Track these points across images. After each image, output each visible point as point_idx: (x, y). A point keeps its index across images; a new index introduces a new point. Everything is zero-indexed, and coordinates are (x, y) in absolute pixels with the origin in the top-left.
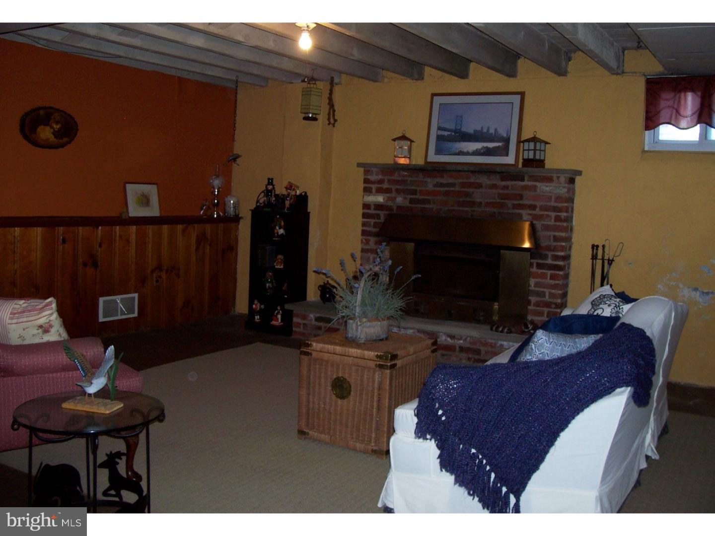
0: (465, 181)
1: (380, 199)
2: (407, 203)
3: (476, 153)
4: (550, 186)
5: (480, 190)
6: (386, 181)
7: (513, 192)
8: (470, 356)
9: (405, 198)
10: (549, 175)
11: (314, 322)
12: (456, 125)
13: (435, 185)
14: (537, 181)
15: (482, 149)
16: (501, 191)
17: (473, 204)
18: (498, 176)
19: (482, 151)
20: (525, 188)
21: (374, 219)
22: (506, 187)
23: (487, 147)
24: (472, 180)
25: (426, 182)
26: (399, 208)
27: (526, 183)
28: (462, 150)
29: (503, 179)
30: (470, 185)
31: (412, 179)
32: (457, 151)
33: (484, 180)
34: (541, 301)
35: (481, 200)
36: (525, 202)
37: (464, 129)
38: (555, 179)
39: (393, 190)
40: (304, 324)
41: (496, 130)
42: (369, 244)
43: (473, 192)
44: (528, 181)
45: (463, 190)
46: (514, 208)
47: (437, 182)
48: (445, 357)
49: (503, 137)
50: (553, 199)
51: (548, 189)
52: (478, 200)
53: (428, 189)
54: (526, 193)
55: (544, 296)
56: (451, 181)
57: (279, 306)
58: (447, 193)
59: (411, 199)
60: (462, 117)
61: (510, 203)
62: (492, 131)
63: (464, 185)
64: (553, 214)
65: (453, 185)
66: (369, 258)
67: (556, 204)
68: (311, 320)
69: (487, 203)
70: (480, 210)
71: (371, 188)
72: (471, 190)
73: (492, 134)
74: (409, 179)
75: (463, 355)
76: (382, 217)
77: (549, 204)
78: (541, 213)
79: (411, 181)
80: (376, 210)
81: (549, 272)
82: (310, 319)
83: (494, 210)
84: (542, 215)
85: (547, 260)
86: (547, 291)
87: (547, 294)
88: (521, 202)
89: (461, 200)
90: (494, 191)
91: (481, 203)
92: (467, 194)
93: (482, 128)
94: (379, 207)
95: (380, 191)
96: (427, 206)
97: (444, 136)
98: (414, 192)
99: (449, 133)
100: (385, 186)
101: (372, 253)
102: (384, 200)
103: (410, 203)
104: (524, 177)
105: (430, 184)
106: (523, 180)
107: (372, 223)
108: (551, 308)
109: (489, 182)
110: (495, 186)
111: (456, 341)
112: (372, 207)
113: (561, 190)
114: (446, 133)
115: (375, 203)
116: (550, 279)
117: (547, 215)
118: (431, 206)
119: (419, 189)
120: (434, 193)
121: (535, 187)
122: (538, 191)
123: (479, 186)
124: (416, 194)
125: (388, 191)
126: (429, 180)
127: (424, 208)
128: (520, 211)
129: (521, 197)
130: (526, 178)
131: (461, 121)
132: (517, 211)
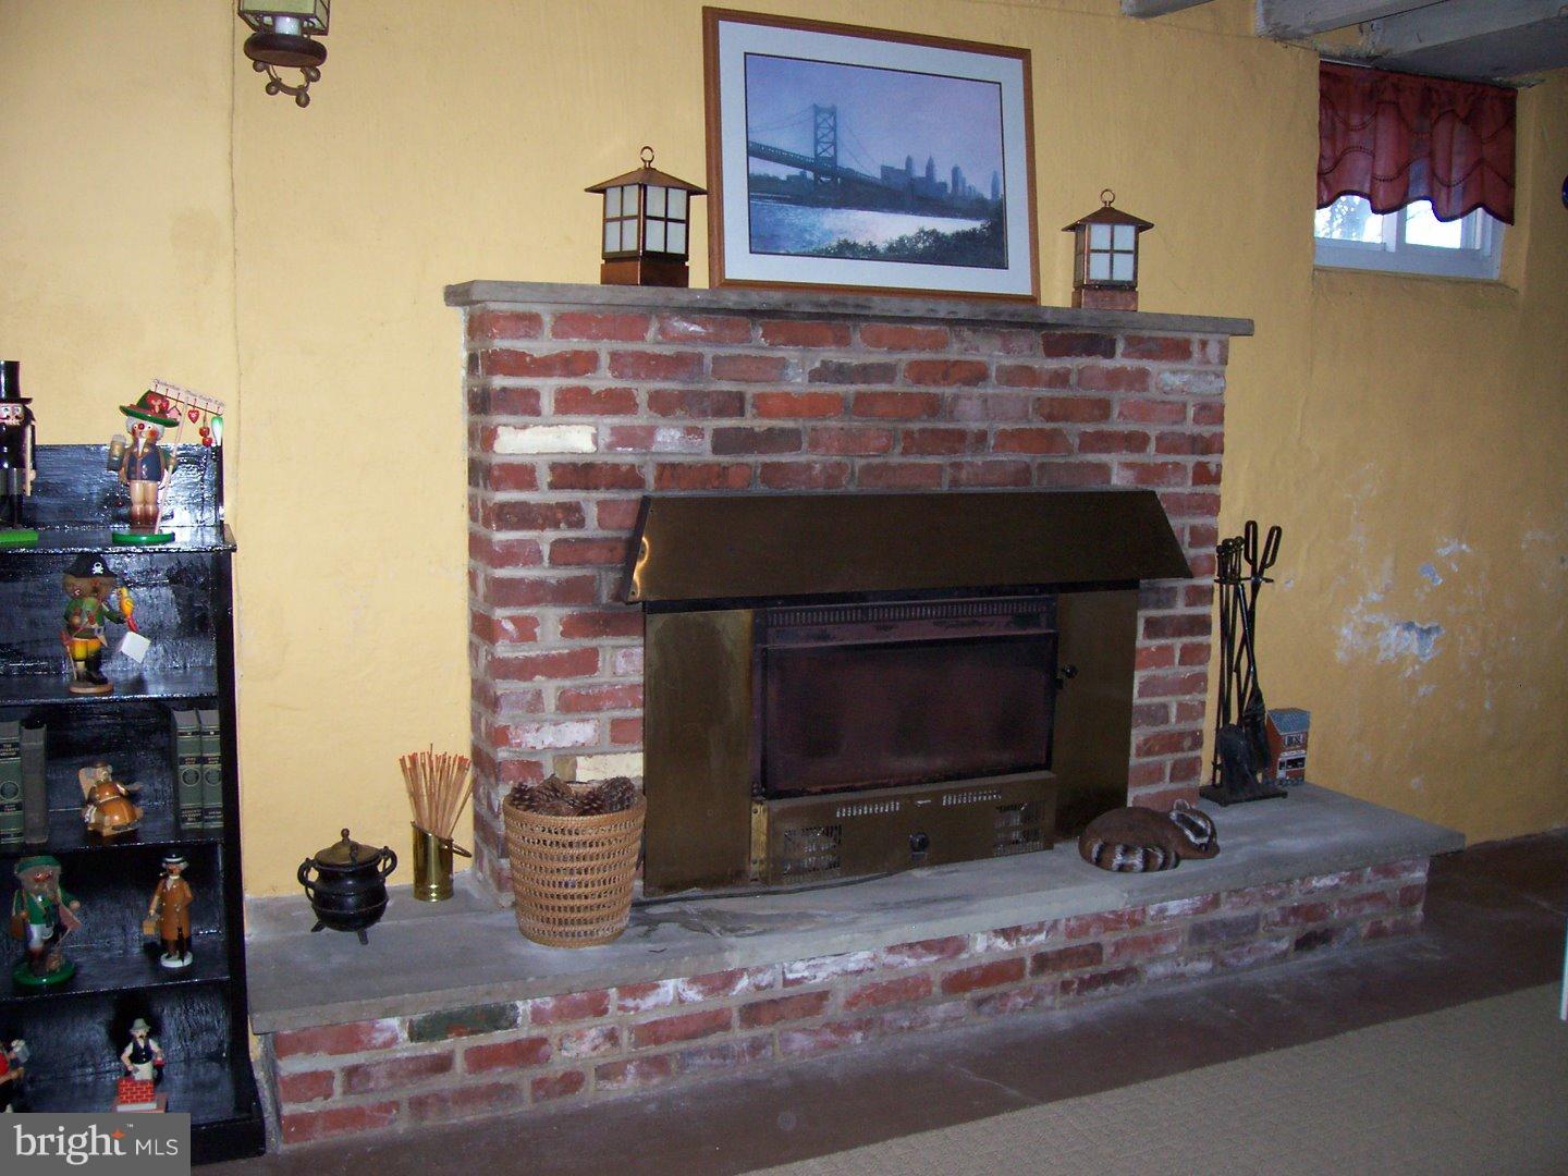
0: (926, 356)
1: (578, 438)
2: (702, 451)
3: (900, 253)
4: (1183, 372)
5: (976, 391)
6: (605, 360)
7: (1081, 393)
8: (1068, 975)
9: (690, 431)
10: (1179, 335)
11: (406, 1048)
12: (817, 142)
13: (821, 375)
14: (1149, 355)
15: (918, 238)
16: (1043, 392)
17: (955, 440)
18: (1037, 338)
19: (920, 245)
20: (1115, 378)
21: (556, 526)
22: (1060, 378)
23: (934, 233)
24: (953, 353)
25: (782, 364)
26: (669, 471)
27: (1120, 362)
28: (851, 241)
29: (1054, 348)
30: (947, 372)
31: (724, 352)
32: (834, 244)
33: (992, 353)
34: (1156, 736)
35: (983, 426)
36: (1117, 425)
37: (846, 161)
38: (1195, 349)
39: (642, 398)
40: (352, 1072)
41: (955, 172)
42: (533, 637)
43: (956, 398)
44: (1124, 355)
45: (922, 389)
46: (1083, 448)
47: (824, 363)
48: (986, 1008)
49: (982, 201)
50: (1191, 412)
51: (1176, 381)
52: (975, 426)
53: (788, 389)
54: (1119, 397)
55: (1166, 720)
56: (877, 357)
57: (139, 1022)
58: (863, 404)
59: (718, 433)
60: (833, 112)
61: (1073, 430)
62: (943, 175)
63: (920, 372)
64: (1190, 461)
65: (886, 372)
66: (538, 694)
67: (1196, 430)
68: (388, 1044)
69: (1003, 433)
70: (979, 460)
71: (533, 394)
72: (948, 391)
73: (944, 185)
74: (709, 352)
75: (1046, 980)
76: (592, 513)
77: (1177, 428)
78: (1161, 459)
79: (716, 359)
80: (563, 487)
81: (1178, 643)
82: (380, 1038)
83: (1026, 458)
84: (1165, 464)
85: (1171, 607)
86: (1173, 703)
87: (1173, 711)
88: (1105, 427)
89: (915, 426)
90: (1021, 391)
91: (982, 437)
92: (933, 406)
93: (909, 161)
94: (574, 473)
95: (573, 404)
96: (786, 458)
97: (774, 180)
98: (733, 405)
99: (795, 171)
100: (602, 380)
101: (551, 675)
102: (596, 442)
103: (717, 449)
104: (1113, 343)
105: (798, 368)
106: (1109, 353)
107: (546, 550)
108: (1183, 750)
109: (1008, 362)
110: (1025, 375)
111: (1023, 939)
112: (544, 477)
113: (1211, 383)
114: (782, 172)
115: (557, 459)
116: (1182, 662)
117: (1176, 465)
118: (801, 458)
119: (751, 390)
120: (815, 406)
121: (1143, 375)
122: (1153, 389)
123: (977, 375)
124: (741, 413)
125: (618, 402)
126: (791, 354)
127: (778, 466)
128: (1104, 458)
129: (1102, 409)
130: (1120, 347)
131: (834, 129)
132: (1092, 458)
